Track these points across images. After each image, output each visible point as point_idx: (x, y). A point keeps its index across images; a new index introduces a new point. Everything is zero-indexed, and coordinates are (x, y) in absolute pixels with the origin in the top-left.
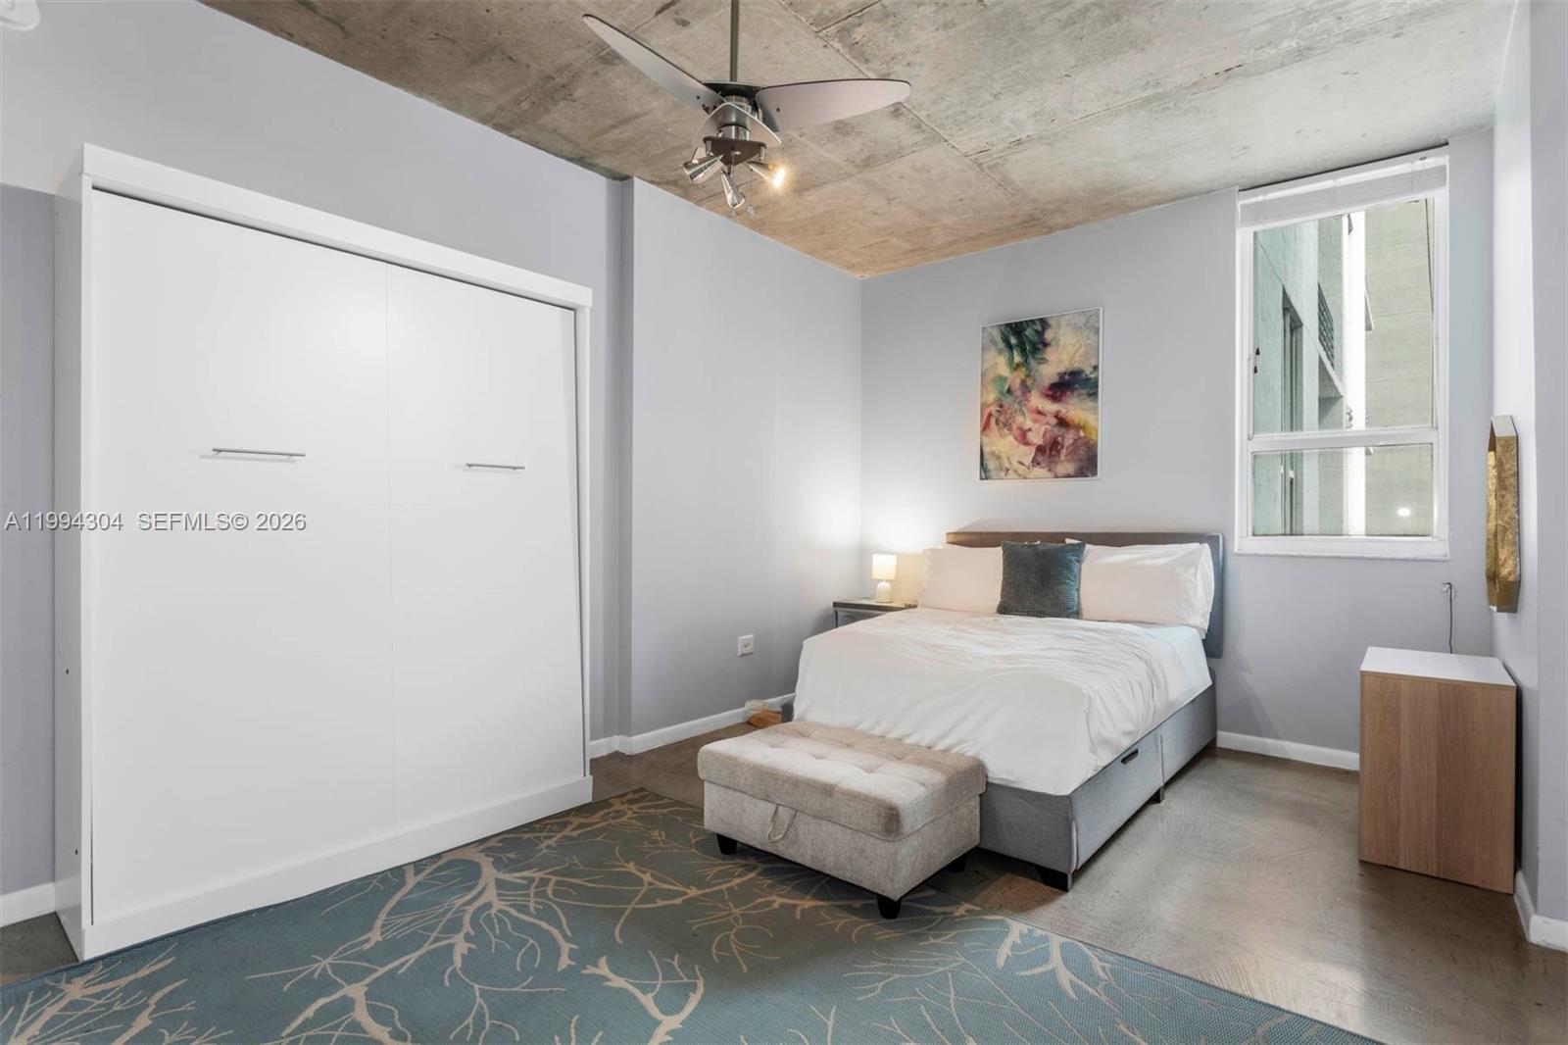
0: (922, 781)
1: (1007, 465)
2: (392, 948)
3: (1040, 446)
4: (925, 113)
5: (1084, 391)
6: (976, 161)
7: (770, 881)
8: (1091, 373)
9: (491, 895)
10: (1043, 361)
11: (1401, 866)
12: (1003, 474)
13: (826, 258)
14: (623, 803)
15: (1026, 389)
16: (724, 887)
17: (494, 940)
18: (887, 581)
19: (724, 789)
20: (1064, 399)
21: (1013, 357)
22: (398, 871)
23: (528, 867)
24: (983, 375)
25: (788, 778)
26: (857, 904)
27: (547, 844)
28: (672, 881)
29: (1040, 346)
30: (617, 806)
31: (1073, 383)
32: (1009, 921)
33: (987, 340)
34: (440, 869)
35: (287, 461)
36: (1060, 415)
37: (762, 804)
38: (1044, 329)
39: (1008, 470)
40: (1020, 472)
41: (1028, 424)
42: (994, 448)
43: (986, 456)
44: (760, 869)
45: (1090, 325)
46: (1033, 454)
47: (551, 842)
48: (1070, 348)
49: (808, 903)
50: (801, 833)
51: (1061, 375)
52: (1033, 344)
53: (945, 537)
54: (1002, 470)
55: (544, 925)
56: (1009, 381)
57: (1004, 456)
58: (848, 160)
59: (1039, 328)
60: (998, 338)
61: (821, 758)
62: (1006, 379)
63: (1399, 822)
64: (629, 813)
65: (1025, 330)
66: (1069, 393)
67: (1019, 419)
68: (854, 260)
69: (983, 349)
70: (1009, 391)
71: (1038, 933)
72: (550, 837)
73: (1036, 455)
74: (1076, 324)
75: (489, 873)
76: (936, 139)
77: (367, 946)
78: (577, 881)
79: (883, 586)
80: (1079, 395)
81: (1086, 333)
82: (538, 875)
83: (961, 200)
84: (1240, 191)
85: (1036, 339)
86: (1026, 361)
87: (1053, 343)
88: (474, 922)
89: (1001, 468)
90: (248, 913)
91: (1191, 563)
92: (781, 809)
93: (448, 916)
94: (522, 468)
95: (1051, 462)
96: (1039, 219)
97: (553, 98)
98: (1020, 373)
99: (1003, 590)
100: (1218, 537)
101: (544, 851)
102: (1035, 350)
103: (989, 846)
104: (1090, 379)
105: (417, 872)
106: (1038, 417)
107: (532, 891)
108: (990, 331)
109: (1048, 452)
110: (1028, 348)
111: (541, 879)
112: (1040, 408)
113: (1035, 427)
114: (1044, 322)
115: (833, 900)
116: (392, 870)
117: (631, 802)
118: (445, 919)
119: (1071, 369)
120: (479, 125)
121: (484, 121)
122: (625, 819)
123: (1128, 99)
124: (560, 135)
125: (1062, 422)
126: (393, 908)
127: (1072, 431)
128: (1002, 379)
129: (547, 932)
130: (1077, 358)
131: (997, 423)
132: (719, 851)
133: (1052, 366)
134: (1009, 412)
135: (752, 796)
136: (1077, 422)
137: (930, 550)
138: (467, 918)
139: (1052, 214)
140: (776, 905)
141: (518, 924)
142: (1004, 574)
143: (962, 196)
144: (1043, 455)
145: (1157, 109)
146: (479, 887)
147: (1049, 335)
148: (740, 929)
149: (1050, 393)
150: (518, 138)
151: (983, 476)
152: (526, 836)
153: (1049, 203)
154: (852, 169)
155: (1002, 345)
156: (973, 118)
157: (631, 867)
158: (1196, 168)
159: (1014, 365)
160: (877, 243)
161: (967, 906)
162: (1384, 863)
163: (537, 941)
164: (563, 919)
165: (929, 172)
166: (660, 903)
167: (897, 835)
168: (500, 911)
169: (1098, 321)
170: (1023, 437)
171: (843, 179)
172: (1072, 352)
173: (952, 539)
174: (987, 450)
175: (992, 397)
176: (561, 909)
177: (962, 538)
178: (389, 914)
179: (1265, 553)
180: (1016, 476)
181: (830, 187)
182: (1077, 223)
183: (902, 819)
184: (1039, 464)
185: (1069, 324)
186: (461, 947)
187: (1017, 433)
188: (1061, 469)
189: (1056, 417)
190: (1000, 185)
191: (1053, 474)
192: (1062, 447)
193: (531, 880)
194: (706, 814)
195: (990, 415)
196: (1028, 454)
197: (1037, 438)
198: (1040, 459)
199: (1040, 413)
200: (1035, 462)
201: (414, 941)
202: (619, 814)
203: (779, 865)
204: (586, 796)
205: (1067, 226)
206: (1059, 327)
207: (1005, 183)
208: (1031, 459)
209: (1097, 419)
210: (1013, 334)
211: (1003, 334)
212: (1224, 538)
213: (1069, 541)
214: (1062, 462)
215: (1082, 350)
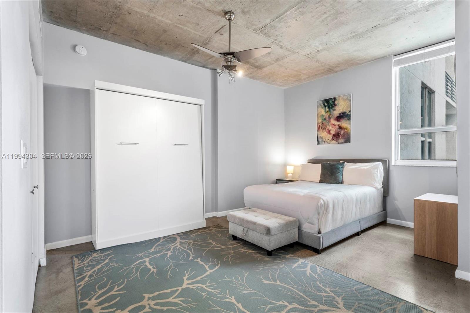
0: (279, 222)
1: (325, 140)
2: (155, 253)
3: (334, 134)
4: (289, 47)
5: (346, 118)
6: (308, 57)
7: (243, 246)
8: (349, 113)
9: (178, 244)
10: (335, 110)
11: (426, 256)
12: (323, 143)
13: (273, 84)
14: (213, 228)
15: (330, 118)
16: (231, 246)
17: (177, 253)
18: (291, 173)
19: (233, 223)
20: (341, 121)
21: (326, 109)
22: (159, 238)
23: (187, 240)
24: (318, 115)
25: (246, 221)
26: (262, 252)
27: (193, 235)
28: (219, 244)
29: (334, 106)
30: (211, 228)
31: (344, 116)
32: (300, 259)
33: (319, 104)
34: (168, 239)
35: (135, 145)
36: (340, 125)
37: (241, 227)
38: (335, 101)
39: (325, 141)
40: (328, 142)
41: (330, 128)
42: (321, 135)
43: (319, 138)
44: (241, 243)
45: (348, 99)
46: (332, 137)
47: (194, 235)
48: (342, 106)
49: (250, 251)
50: (249, 234)
51: (340, 114)
52: (332, 105)
53: (307, 161)
54: (323, 142)
55: (188, 251)
56: (325, 116)
57: (323, 137)
58: (272, 60)
59: (333, 100)
60: (322, 104)
61: (256, 216)
62: (324, 115)
63: (425, 243)
64: (214, 230)
65: (329, 101)
66: (342, 119)
67: (328, 127)
68: (281, 84)
69: (318, 107)
70: (325, 119)
71: (306, 262)
72: (194, 234)
73: (333, 137)
74: (344, 99)
75: (179, 240)
76: (294, 53)
77: (150, 252)
78: (198, 243)
79: (290, 175)
80: (345, 119)
81: (347, 102)
82: (189, 241)
83: (307, 67)
84: (394, 56)
85: (333, 104)
86: (330, 110)
87: (337, 105)
88: (173, 249)
89: (323, 141)
90: (128, 244)
91: (377, 168)
92: (245, 228)
93: (168, 248)
94: (188, 145)
95: (337, 139)
96: (332, 69)
97: (194, 54)
98: (328, 114)
99: (321, 176)
100: (386, 160)
101: (192, 236)
102: (332, 107)
103: (300, 241)
104: (348, 115)
105: (163, 239)
106: (333, 126)
107: (187, 244)
108: (319, 101)
109: (336, 136)
110: (330, 106)
111: (190, 242)
112: (334, 124)
113: (332, 129)
114: (335, 99)
115: (257, 251)
116: (158, 238)
117: (215, 227)
118: (167, 248)
119: (342, 112)
120: (179, 61)
121: (179, 60)
122: (212, 231)
123: (347, 37)
124: (198, 61)
125: (340, 128)
126: (157, 245)
127: (343, 130)
128: (323, 116)
129: (189, 253)
130: (344, 109)
131: (322, 128)
132: (232, 239)
133: (337, 111)
134: (325, 125)
135: (239, 225)
136: (344, 127)
137: (302, 164)
138: (172, 248)
139: (335, 67)
140: (242, 251)
141: (182, 250)
142: (321, 171)
143: (307, 66)
144: (335, 137)
145: (357, 38)
146: (176, 243)
147: (336, 102)
148: (232, 256)
149: (337, 119)
150: (188, 63)
151: (318, 143)
152: (188, 233)
153: (333, 65)
154: (273, 62)
155: (323, 106)
156: (303, 46)
157: (211, 241)
158: (377, 51)
159: (326, 112)
160: (286, 79)
161: (291, 255)
162: (421, 255)
163: (186, 254)
164: (193, 250)
165: (295, 60)
166: (215, 249)
167: (269, 235)
168: (179, 248)
169: (350, 98)
170: (329, 132)
171: (271, 65)
172: (343, 107)
173: (309, 161)
174: (319, 136)
175: (320, 121)
176: (193, 248)
177: (312, 161)
178: (156, 246)
179: (401, 165)
180: (327, 143)
181: (269, 67)
182: (344, 69)
183: (271, 231)
184: (334, 140)
185: (342, 99)
186: (169, 253)
187: (327, 131)
188: (340, 141)
189: (338, 126)
190: (317, 62)
191: (338, 143)
192: (340, 135)
193: (188, 242)
194: (229, 230)
195: (320, 126)
196: (331, 137)
197: (333, 132)
198: (334, 138)
199: (334, 125)
200: (333, 139)
201: (160, 252)
202: (212, 230)
203: (247, 243)
204: (204, 226)
205: (341, 70)
206: (339, 100)
207: (318, 61)
208: (331, 138)
209: (350, 126)
210: (326, 103)
211: (323, 102)
212: (389, 161)
213: (341, 162)
214: (340, 139)
215: (346, 106)
